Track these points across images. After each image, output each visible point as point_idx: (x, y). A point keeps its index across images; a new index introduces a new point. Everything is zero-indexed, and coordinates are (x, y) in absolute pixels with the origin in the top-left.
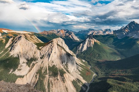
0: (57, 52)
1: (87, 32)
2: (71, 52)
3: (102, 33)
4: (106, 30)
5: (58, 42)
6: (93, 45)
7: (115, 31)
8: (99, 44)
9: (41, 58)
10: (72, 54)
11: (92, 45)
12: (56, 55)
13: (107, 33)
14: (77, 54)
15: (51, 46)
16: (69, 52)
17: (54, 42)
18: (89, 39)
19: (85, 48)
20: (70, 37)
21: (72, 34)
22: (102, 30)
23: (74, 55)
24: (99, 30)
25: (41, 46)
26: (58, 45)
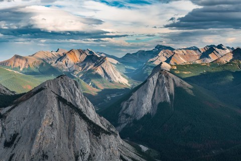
0: (58, 123)
1: (152, 57)
2: (101, 121)
3: (198, 58)
4: (211, 49)
5: (62, 89)
6: (171, 96)
8: (190, 92)
9: (7, 145)
10: (105, 129)
11: (168, 96)
12: (55, 133)
13: (213, 58)
14: (124, 129)
15: (39, 102)
16: (98, 123)
17: (49, 90)
18: (160, 77)
19: (147, 106)
20: (99, 71)
21: (103, 65)
22: (196, 49)
23: (113, 129)
24: (189, 49)
25: (5, 107)
26: (60, 99)
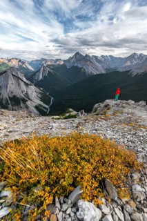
0: (14, 82)
3: (54, 63)
5: (13, 72)
7: (64, 61)
11: (47, 74)
12: (14, 86)
13: (58, 63)
14: (35, 83)
15: (6, 76)
16: (27, 82)
17: (8, 72)
18: (44, 68)
19: (41, 77)
20: (24, 66)
22: (53, 60)
23: (32, 84)
26: (13, 75)
